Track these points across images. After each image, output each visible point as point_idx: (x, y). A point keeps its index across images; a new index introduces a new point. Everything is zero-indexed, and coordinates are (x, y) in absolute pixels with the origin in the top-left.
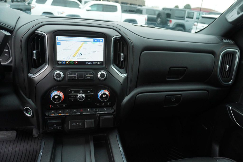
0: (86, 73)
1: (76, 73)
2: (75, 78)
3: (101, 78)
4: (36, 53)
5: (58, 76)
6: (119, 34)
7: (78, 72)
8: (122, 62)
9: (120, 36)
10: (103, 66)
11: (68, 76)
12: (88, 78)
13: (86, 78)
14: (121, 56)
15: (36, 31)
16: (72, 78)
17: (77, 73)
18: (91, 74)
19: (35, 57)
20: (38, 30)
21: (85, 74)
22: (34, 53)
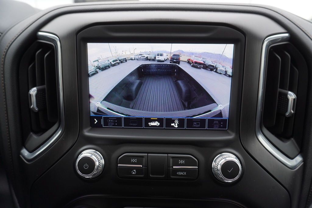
0: (173, 158)
1: (143, 157)
2: (137, 174)
3: (221, 176)
4: (37, 95)
5: (86, 166)
6: (283, 30)
7: (148, 153)
8: (288, 119)
9: (287, 35)
10: (229, 135)
11: (117, 166)
12: (180, 173)
13: (173, 175)
14: (288, 100)
15: (40, 33)
16: (131, 174)
17: (144, 159)
18: (189, 162)
19: (34, 105)
20: (45, 28)
21: (171, 160)
22: (30, 95)
